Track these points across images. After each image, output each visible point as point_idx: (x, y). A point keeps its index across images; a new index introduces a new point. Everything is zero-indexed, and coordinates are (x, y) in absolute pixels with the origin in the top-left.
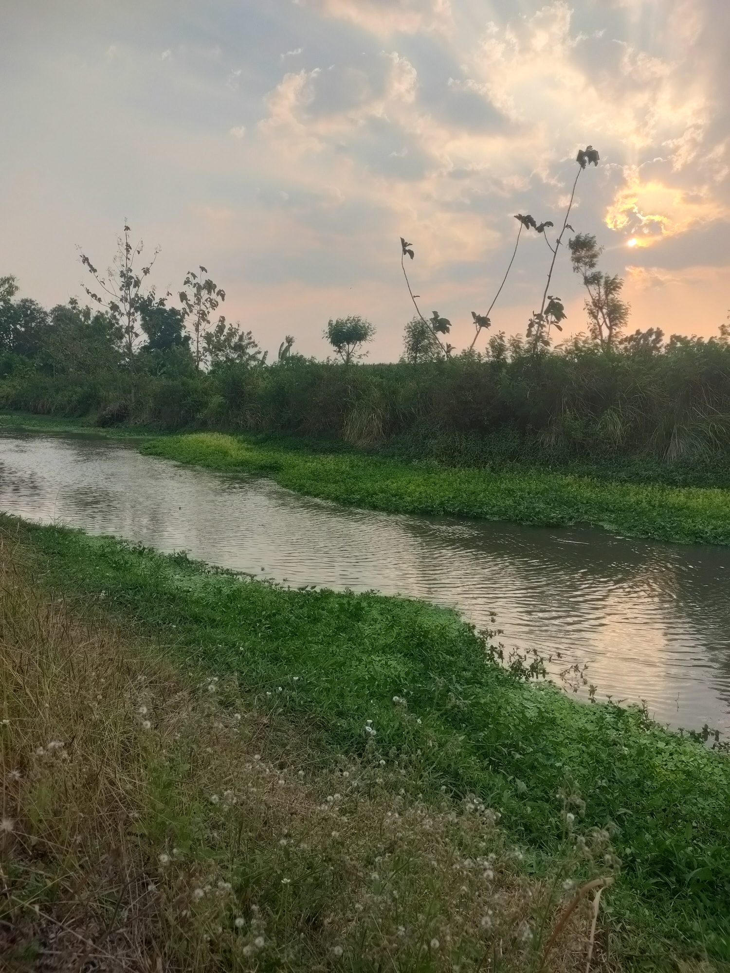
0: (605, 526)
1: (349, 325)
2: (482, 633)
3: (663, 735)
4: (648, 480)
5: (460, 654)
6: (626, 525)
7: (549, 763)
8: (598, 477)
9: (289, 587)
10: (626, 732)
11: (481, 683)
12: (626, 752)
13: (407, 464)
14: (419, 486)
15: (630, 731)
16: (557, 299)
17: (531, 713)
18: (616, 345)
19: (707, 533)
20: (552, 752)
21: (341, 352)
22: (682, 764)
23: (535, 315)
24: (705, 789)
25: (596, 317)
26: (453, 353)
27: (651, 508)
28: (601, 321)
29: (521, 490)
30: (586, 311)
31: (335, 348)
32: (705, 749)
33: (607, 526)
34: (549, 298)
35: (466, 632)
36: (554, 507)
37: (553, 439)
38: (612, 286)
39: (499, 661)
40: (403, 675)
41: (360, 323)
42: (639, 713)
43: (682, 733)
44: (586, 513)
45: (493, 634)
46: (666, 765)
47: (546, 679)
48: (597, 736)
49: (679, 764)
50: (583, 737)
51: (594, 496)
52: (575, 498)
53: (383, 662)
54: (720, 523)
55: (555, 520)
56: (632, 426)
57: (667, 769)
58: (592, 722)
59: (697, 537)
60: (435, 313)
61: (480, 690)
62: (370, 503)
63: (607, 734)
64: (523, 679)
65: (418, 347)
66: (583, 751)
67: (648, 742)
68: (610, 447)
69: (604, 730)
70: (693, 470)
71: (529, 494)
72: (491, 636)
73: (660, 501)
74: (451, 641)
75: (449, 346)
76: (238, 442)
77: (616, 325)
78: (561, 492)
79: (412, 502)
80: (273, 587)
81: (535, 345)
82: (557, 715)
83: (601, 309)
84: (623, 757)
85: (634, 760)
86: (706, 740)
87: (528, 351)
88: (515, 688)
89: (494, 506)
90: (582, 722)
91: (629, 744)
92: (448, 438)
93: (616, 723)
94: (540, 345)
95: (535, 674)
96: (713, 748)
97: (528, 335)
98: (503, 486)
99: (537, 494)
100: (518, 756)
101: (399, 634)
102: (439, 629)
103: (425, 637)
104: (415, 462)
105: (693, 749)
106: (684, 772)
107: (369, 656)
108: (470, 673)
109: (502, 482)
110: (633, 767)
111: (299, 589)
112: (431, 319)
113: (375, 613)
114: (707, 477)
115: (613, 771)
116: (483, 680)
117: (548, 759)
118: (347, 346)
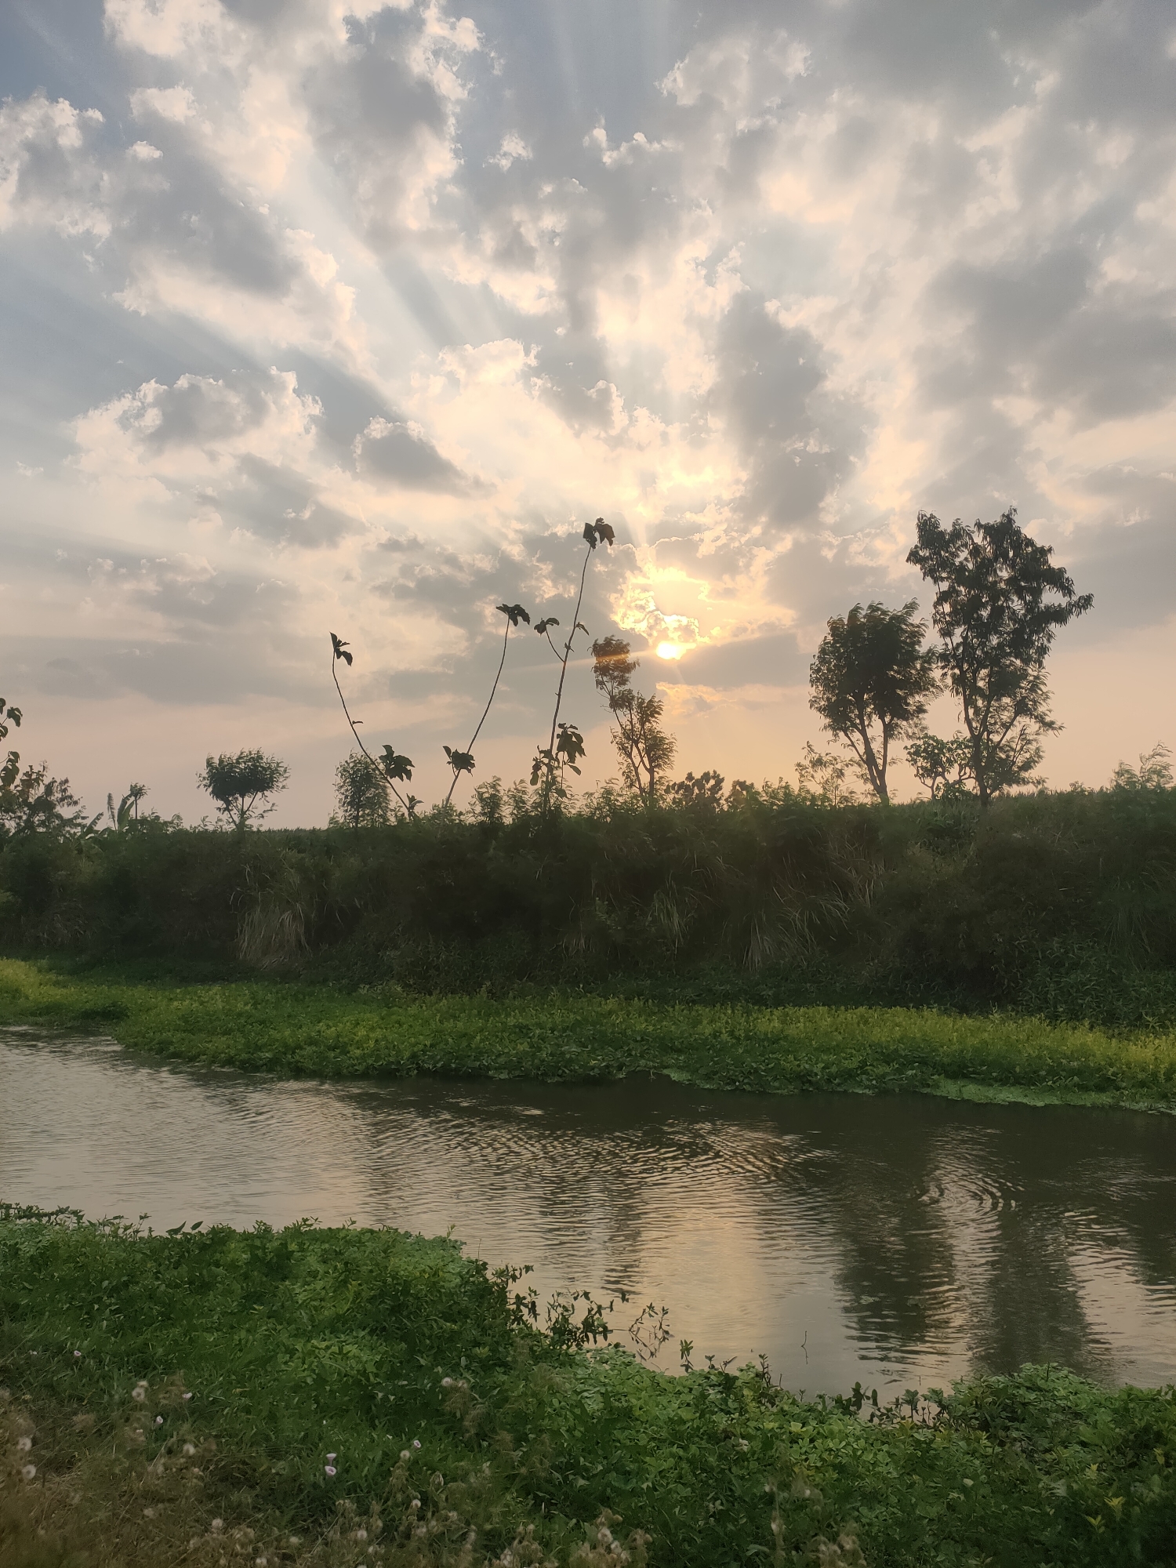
0: (672, 1075)
1: (242, 766)
2: (500, 1274)
3: (797, 1410)
4: (727, 998)
5: (467, 1317)
6: (702, 1071)
7: (629, 1487)
8: (654, 998)
9: (150, 1230)
10: (741, 1415)
11: (504, 1364)
12: (745, 1448)
13: (349, 994)
14: (372, 1029)
15: (747, 1412)
16: (571, 727)
17: (594, 1405)
18: (661, 795)
19: (816, 1074)
20: (632, 1467)
21: (229, 811)
22: (830, 1455)
23: (541, 752)
24: (868, 1490)
25: (629, 755)
26: (418, 810)
27: (734, 1041)
28: (637, 760)
29: (540, 1026)
30: (615, 746)
31: (221, 804)
32: (859, 1424)
33: (675, 1076)
34: (561, 726)
35: (473, 1276)
36: (594, 1050)
37: (583, 941)
38: (649, 710)
39: (531, 1320)
40: (371, 1368)
41: (264, 763)
42: (757, 1379)
43: (824, 1402)
44: (642, 1057)
45: (517, 1273)
46: (806, 1460)
47: (609, 1341)
48: (699, 1428)
49: (825, 1456)
50: (677, 1434)
51: (651, 1028)
52: (623, 1033)
53: (335, 1349)
54: (833, 1058)
55: (596, 1070)
56: (696, 916)
57: (809, 1465)
58: (688, 1405)
59: (803, 1083)
60: (388, 748)
61: (506, 1377)
62: (290, 1063)
63: (714, 1422)
64: (573, 1349)
65: (360, 801)
66: (680, 1458)
67: (777, 1425)
68: (668, 950)
69: (707, 1416)
70: (787, 980)
71: (552, 1032)
72: (514, 1278)
73: (747, 1031)
74: (451, 1295)
75: (412, 799)
76: (40, 971)
77: (659, 766)
78: (602, 1025)
79: (363, 1057)
80: (120, 1231)
81: (546, 796)
82: (634, 1401)
83: (636, 743)
84: (742, 1458)
85: (758, 1459)
86: (859, 1408)
87: (536, 806)
88: (562, 1365)
89: (499, 1055)
90: (673, 1408)
91: (749, 1434)
92: (417, 947)
93: (725, 1401)
94: (553, 797)
95: (590, 1335)
96: (871, 1421)
97: (534, 782)
98: (511, 1021)
99: (564, 1030)
100: (581, 1482)
101: (358, 1295)
102: (427, 1276)
103: (406, 1292)
104: (364, 990)
105: (842, 1428)
106: (835, 1467)
107: (308, 1341)
108: (487, 1349)
109: (508, 1015)
110: (759, 1471)
111: (169, 1232)
112: (381, 758)
113: (313, 1261)
114: (807, 989)
115: (730, 1482)
116: (509, 1359)
117: (627, 1481)
118: (240, 799)
